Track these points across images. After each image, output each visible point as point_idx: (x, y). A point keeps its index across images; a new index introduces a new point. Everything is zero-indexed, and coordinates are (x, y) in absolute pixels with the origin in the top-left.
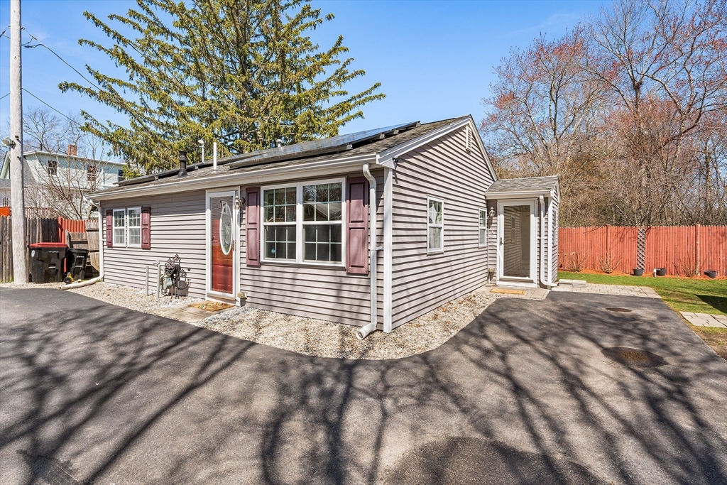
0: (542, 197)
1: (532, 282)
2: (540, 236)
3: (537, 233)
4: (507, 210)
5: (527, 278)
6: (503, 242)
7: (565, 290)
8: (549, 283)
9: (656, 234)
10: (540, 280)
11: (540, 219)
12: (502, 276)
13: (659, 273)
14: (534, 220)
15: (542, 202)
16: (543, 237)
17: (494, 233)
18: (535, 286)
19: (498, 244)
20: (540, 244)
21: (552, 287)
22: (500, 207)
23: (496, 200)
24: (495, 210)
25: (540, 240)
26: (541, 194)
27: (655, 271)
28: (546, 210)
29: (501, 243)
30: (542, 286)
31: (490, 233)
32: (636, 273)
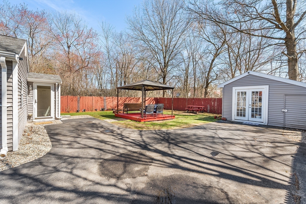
0: (57, 84)
1: (52, 118)
2: (55, 99)
3: (54, 98)
4: (39, 87)
5: (49, 117)
6: (37, 101)
7: (66, 119)
8: (59, 117)
9: (83, 99)
10: (55, 117)
11: (55, 92)
12: (36, 117)
13: (84, 111)
14: (52, 93)
15: (57, 85)
16: (57, 99)
17: (31, 97)
18: (53, 119)
19: (34, 103)
20: (55, 102)
21: (60, 119)
22: (35, 85)
23: (33, 82)
24: (32, 87)
25: (55, 101)
26: (57, 83)
27: (83, 110)
28: (58, 89)
29: (36, 102)
30: (56, 119)
31: (29, 97)
32: (77, 111)
